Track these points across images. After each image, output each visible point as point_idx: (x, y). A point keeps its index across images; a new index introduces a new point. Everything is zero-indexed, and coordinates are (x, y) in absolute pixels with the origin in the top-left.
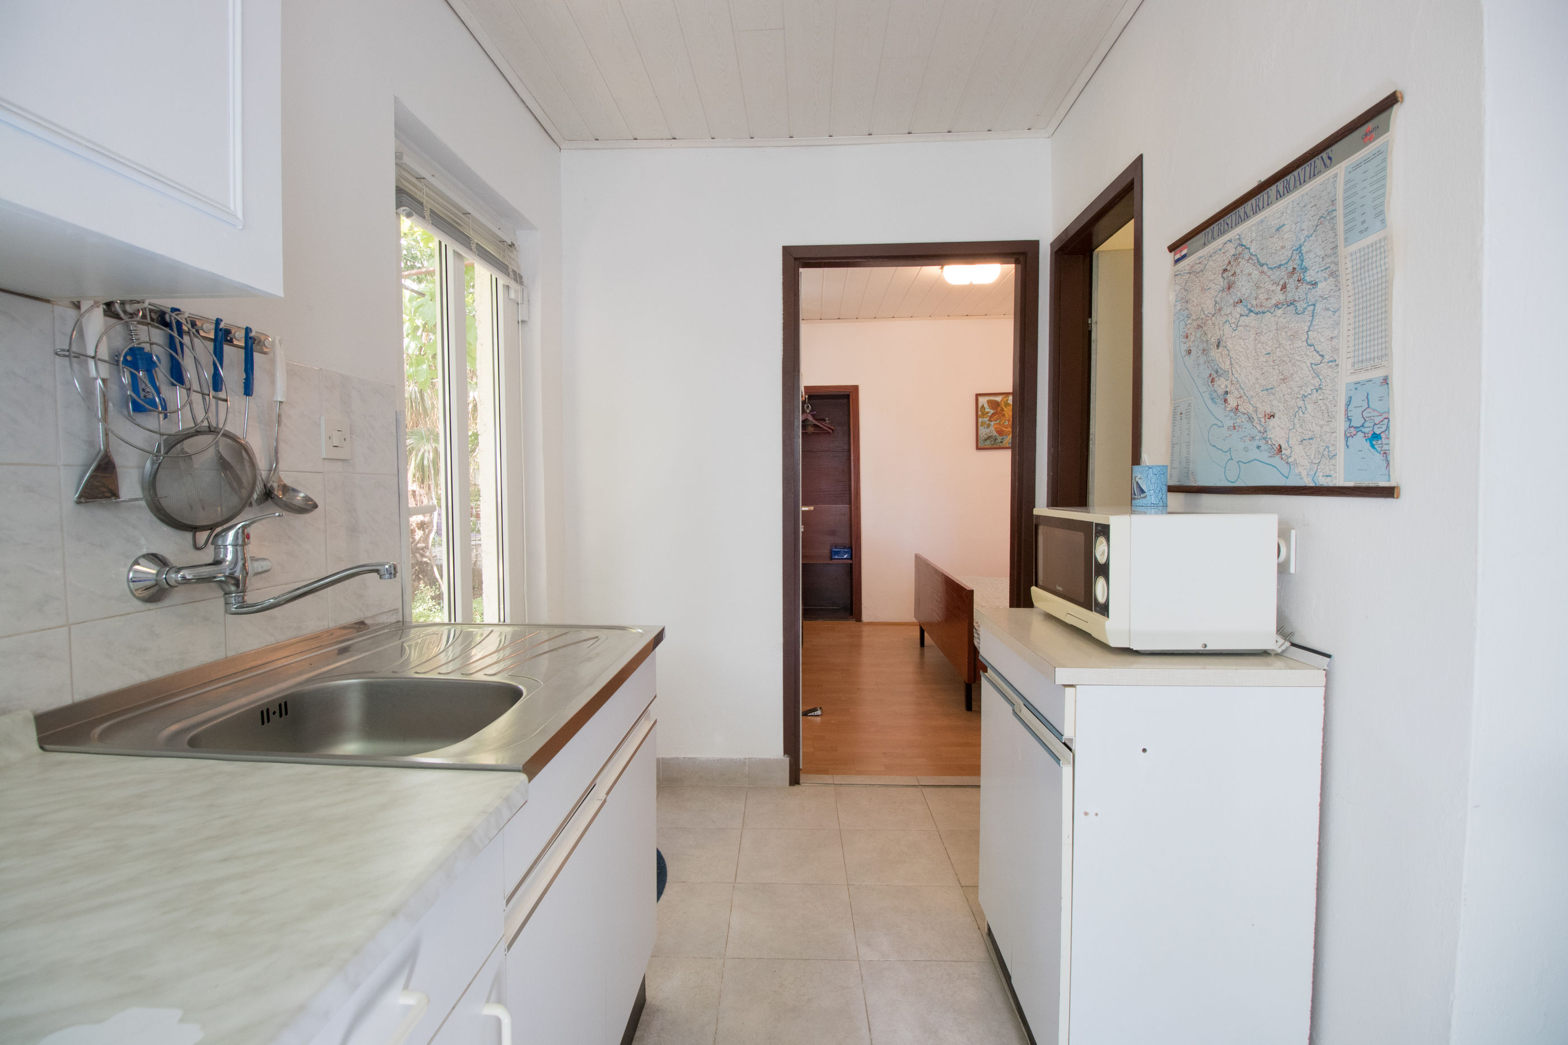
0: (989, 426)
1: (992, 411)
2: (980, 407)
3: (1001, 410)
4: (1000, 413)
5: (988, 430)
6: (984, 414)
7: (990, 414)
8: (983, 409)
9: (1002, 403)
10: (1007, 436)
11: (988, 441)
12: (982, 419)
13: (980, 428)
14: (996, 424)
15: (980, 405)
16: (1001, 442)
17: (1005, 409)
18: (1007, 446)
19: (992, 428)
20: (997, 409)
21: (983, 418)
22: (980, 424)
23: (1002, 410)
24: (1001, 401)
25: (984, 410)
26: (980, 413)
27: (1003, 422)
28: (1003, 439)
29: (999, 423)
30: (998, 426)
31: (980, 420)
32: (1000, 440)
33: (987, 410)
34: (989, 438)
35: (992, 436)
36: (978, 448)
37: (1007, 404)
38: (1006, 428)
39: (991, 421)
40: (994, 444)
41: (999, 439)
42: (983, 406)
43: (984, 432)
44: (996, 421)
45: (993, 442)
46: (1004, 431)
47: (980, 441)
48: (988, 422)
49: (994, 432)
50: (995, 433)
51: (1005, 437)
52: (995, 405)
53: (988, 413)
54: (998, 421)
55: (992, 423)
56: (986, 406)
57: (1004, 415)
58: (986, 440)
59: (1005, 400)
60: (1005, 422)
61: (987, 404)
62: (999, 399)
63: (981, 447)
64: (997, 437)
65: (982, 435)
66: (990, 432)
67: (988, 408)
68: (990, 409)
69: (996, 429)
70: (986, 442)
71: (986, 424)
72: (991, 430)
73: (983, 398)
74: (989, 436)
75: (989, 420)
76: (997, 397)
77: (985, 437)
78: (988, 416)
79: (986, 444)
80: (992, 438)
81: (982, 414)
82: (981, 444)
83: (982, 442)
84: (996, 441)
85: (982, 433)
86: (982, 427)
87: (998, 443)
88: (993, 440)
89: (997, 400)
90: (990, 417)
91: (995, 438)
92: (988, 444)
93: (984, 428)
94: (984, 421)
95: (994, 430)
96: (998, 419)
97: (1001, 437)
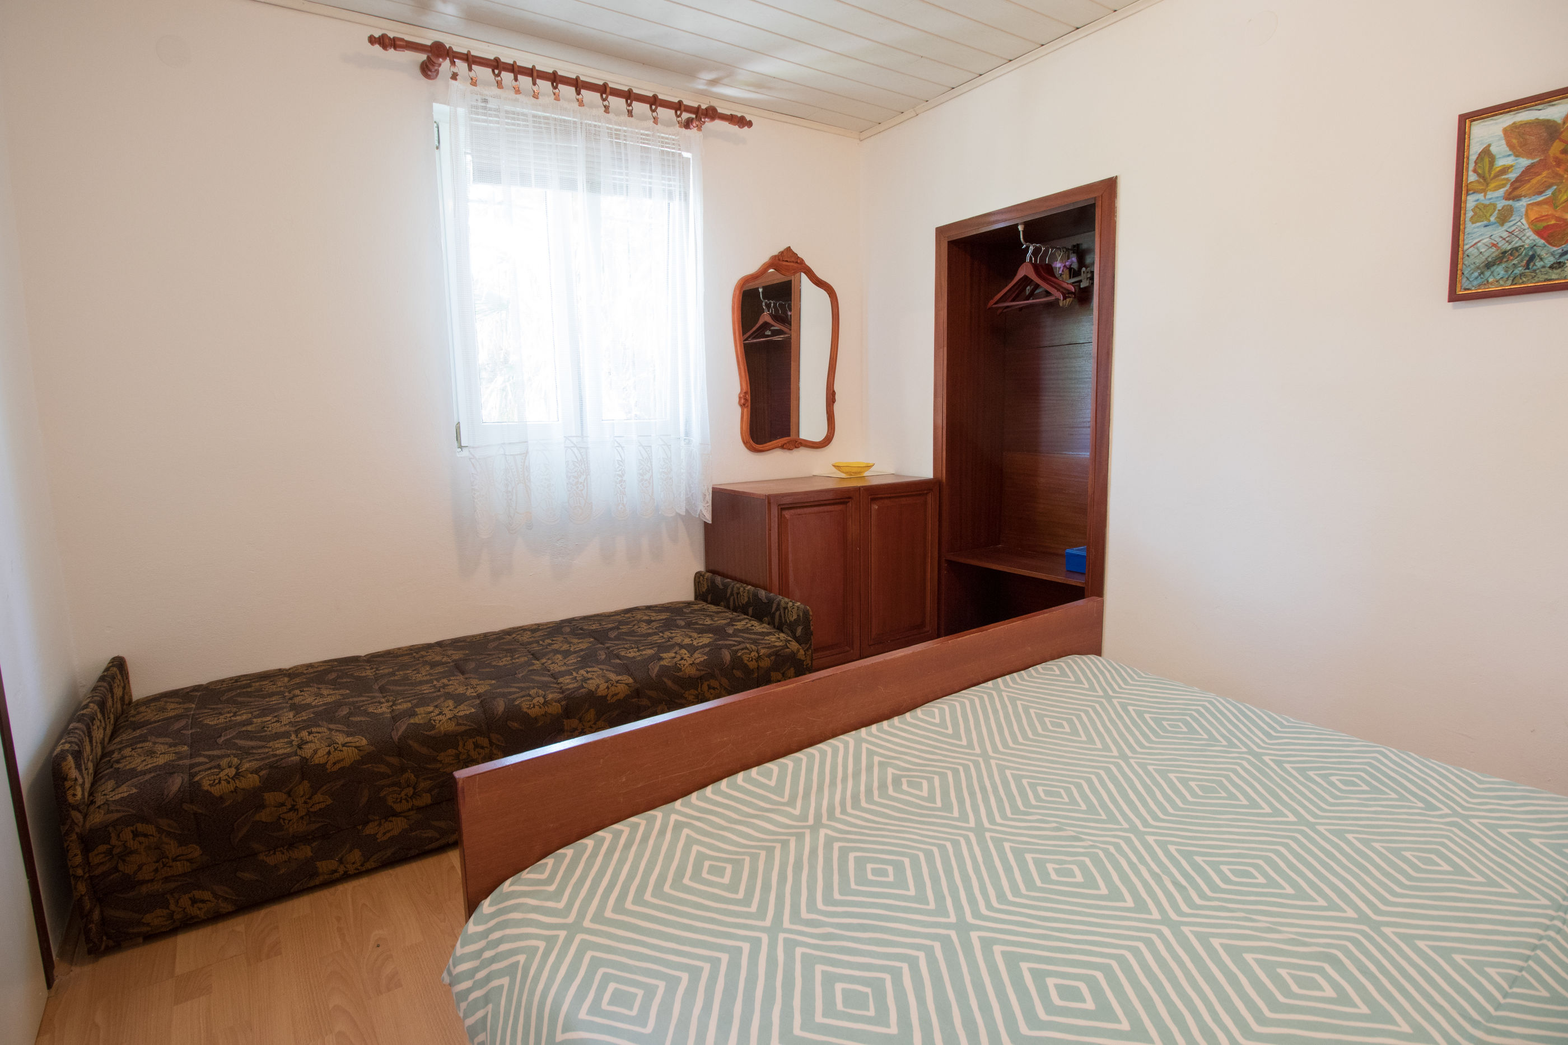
0: (1504, 217)
1: (1524, 162)
2: (1473, 158)
3: (1563, 152)
4: (1559, 163)
5: (1500, 233)
7: (1513, 175)
8: (1487, 160)
11: (1500, 270)
12: (1481, 196)
13: (1469, 226)
14: (1538, 204)
15: (1475, 149)
16: (1556, 266)
19: (1519, 222)
20: (1546, 151)
21: (1485, 190)
22: (1469, 214)
25: (1493, 161)
26: (1472, 177)
28: (1564, 253)
29: (1550, 201)
30: (1546, 210)
31: (1471, 202)
32: (1550, 260)
33: (1506, 160)
34: (1507, 256)
35: (1516, 249)
36: (1454, 297)
39: (1517, 198)
40: (1521, 275)
41: (1548, 252)
42: (1486, 153)
43: (1484, 237)
44: (1540, 193)
45: (1519, 270)
47: (1467, 272)
48: (1502, 204)
49: (1530, 233)
50: (1534, 237)
52: (1540, 137)
53: (1505, 170)
54: (1549, 193)
55: (1523, 203)
56: (1500, 147)
58: (1489, 265)
61: (1507, 140)
62: (1554, 112)
63: (1473, 288)
64: (1539, 251)
65: (1476, 250)
66: (1505, 235)
67: (1510, 153)
68: (1516, 156)
69: (1532, 223)
70: (1492, 272)
71: (1497, 212)
72: (1510, 230)
73: (1492, 122)
74: (1505, 252)
75: (1509, 196)
76: (1553, 105)
77: (1487, 254)
78: (1504, 182)
79: (1490, 280)
80: (1517, 254)
81: (1481, 180)
82: (1476, 278)
83: (1482, 273)
84: (1534, 265)
85: (1476, 243)
86: (1478, 224)
87: (1543, 270)
88: (1522, 261)
89: (1548, 117)
90: (1512, 184)
91: (1531, 253)
92: (1498, 278)
93: (1486, 226)
94: (1487, 202)
95: (1526, 226)
96: (1549, 187)
97: (1555, 249)
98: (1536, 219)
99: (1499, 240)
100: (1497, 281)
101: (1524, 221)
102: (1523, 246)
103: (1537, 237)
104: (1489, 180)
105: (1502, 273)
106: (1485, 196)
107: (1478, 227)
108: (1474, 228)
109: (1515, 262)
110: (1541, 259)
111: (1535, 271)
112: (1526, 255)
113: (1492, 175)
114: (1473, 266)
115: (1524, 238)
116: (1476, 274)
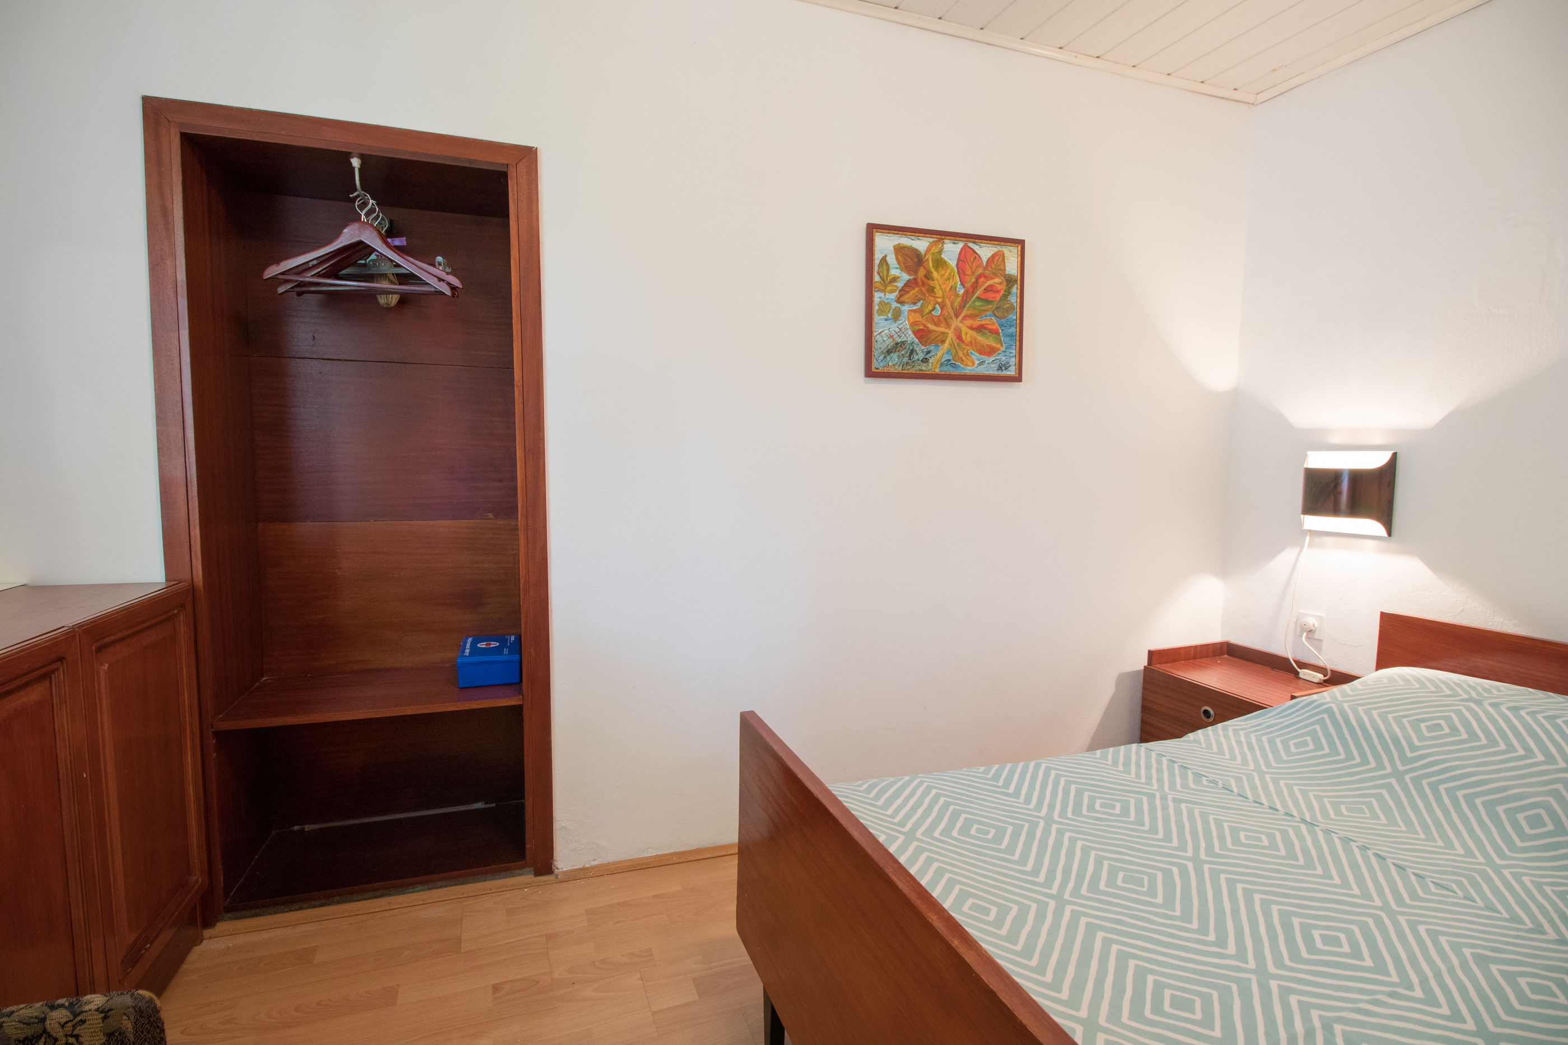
0: (897, 316)
1: (905, 277)
2: (877, 262)
3: (925, 276)
4: (923, 284)
5: (894, 327)
6: (889, 281)
7: (900, 284)
8: (885, 267)
9: (929, 256)
10: (937, 346)
11: (895, 356)
12: (882, 295)
13: (877, 318)
14: (914, 311)
15: (878, 257)
16: (925, 360)
17: (935, 274)
18: (937, 371)
19: (904, 322)
20: (916, 272)
21: (884, 291)
22: (876, 308)
23: (928, 276)
24: (928, 250)
25: (888, 270)
26: (877, 278)
27: (930, 307)
28: (929, 352)
29: (919, 311)
30: (918, 317)
31: (877, 296)
32: (921, 356)
33: (895, 272)
34: (897, 346)
35: (903, 343)
36: (870, 373)
37: (940, 263)
38: (936, 325)
39: (902, 303)
40: (907, 363)
41: (920, 349)
42: (884, 259)
43: (885, 329)
44: (915, 303)
45: (906, 360)
46: (930, 331)
47: (876, 353)
48: (895, 305)
49: (910, 333)
50: (912, 336)
51: (932, 348)
52: (911, 259)
53: (895, 279)
54: (919, 304)
55: (906, 308)
56: (892, 260)
57: (931, 290)
58: (889, 352)
59: (935, 249)
60: (934, 309)
61: (894, 256)
62: (921, 245)
63: (880, 368)
64: (915, 347)
65: (881, 338)
66: (897, 330)
67: (898, 267)
68: (901, 270)
69: (913, 324)
70: (891, 358)
71: (892, 310)
72: (900, 327)
73: (887, 237)
74: (897, 344)
75: (899, 300)
76: (919, 239)
77: (887, 343)
78: (895, 288)
79: (890, 364)
80: (904, 347)
81: (882, 282)
82: (882, 361)
83: (885, 357)
84: (913, 357)
85: (881, 333)
86: (882, 317)
87: (918, 362)
88: (907, 353)
89: (917, 248)
90: (900, 291)
91: (911, 348)
92: (895, 363)
93: (886, 320)
94: (886, 301)
95: (908, 327)
96: (919, 300)
97: (923, 347)
98: (913, 322)
99: (894, 333)
100: (894, 366)
101: (906, 322)
102: (907, 341)
103: (914, 337)
104: (886, 283)
105: (896, 359)
106: (885, 295)
107: (882, 319)
108: (880, 320)
109: (903, 352)
110: (917, 354)
111: (914, 362)
112: (909, 349)
113: (888, 281)
114: (879, 350)
115: (907, 335)
116: (882, 357)
